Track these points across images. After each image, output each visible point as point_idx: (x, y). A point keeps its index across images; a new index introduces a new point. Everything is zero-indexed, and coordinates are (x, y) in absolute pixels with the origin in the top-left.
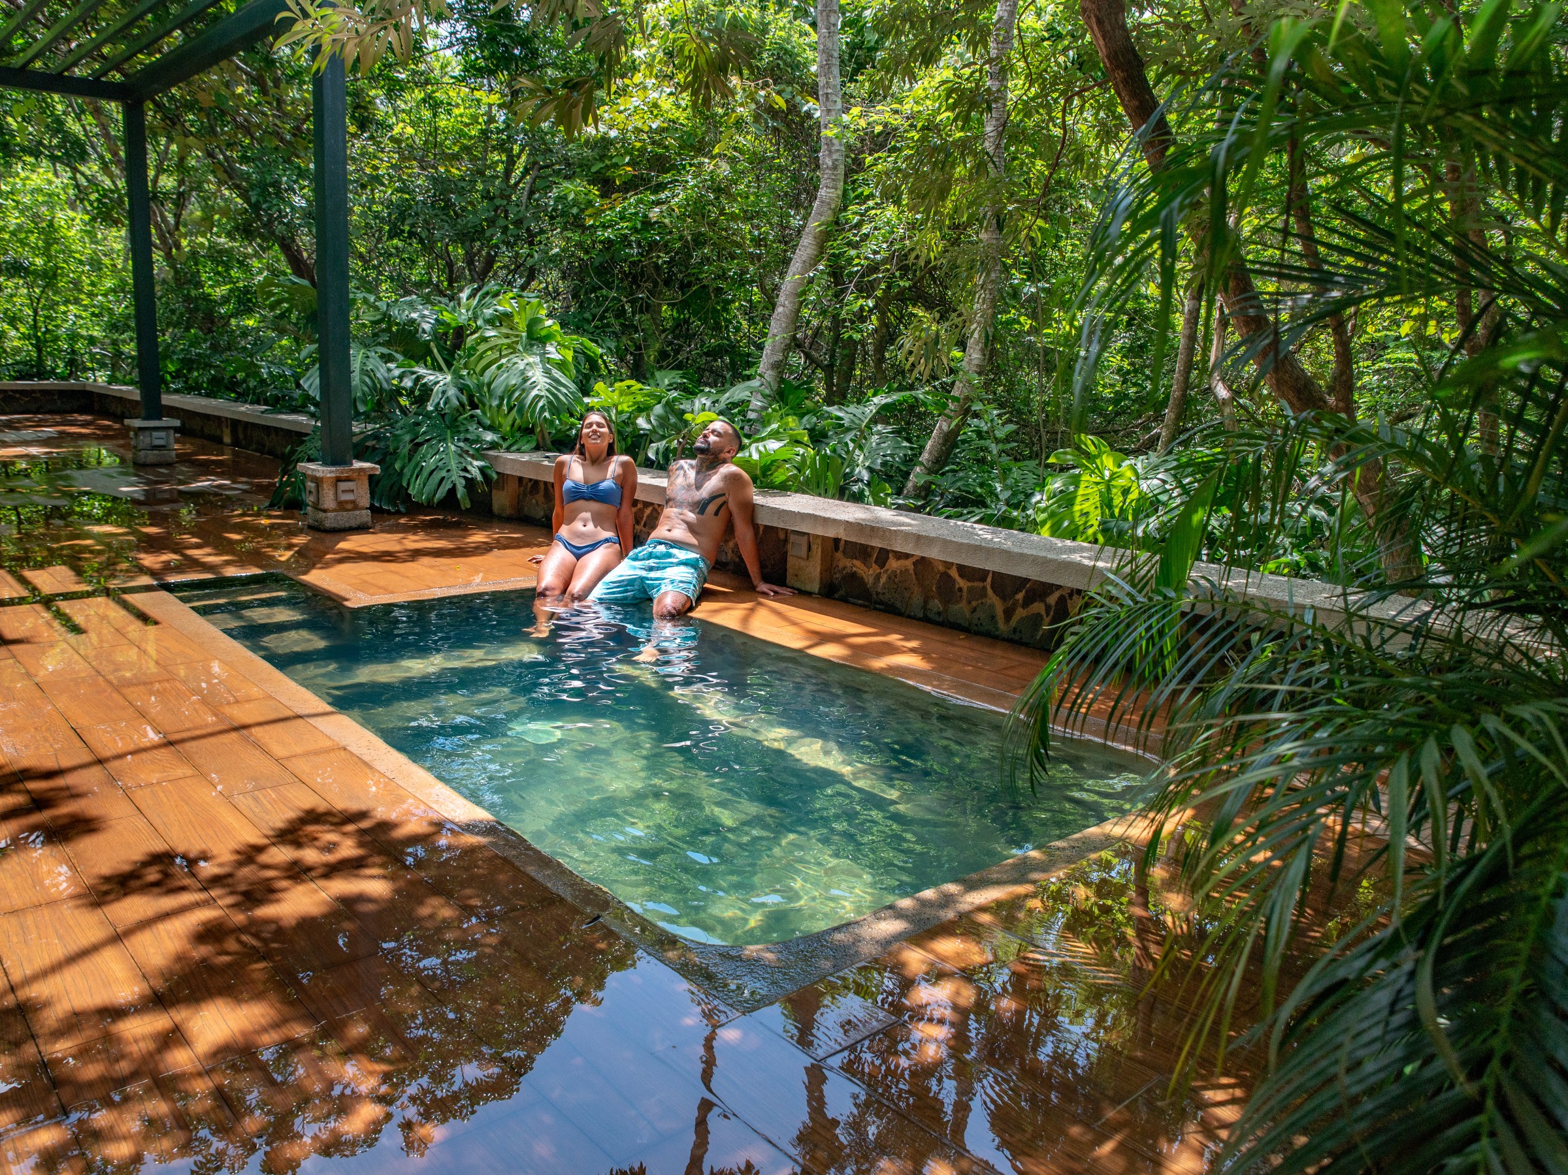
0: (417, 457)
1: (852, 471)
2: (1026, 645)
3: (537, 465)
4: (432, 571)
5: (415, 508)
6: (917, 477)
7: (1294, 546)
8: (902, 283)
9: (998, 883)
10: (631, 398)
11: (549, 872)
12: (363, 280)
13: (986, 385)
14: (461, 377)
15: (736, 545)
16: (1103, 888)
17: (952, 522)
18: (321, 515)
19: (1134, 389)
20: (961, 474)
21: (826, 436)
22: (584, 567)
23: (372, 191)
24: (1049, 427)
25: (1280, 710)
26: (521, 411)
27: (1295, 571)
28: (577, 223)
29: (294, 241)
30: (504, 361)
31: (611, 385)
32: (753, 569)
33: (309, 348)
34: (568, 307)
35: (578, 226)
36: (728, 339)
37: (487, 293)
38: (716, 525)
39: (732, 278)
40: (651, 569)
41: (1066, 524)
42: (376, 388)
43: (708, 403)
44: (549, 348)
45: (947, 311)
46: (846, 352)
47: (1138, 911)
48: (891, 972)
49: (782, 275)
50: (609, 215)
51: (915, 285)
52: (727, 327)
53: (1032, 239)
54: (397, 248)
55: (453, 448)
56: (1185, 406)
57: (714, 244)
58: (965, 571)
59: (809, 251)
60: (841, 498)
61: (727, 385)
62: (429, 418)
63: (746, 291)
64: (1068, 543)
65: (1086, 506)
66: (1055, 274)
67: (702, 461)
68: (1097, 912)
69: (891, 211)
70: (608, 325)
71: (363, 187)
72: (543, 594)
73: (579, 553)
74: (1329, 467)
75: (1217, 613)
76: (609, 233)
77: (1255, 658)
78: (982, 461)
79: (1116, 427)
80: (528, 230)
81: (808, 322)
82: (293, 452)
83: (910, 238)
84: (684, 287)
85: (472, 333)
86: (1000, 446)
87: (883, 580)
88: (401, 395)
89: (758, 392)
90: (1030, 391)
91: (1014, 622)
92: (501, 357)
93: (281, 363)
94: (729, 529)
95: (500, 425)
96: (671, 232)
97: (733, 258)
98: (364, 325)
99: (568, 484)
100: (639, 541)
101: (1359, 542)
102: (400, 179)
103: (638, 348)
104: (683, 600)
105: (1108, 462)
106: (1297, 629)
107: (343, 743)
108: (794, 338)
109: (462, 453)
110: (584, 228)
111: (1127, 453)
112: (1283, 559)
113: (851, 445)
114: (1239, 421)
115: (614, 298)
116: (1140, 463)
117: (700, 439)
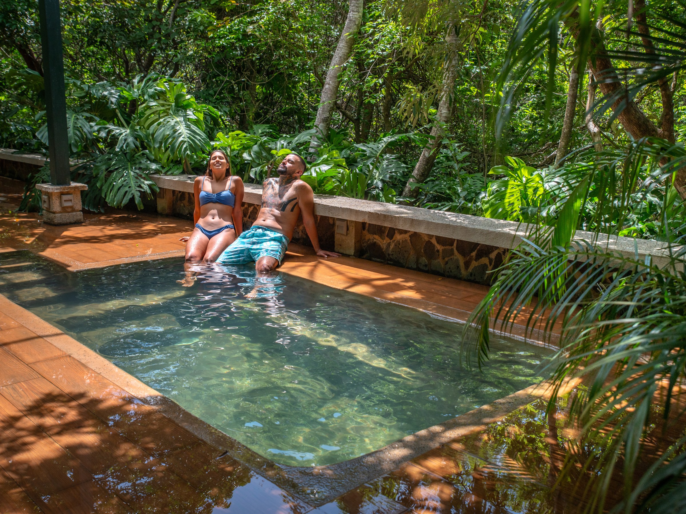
0: (110, 180)
1: (372, 182)
2: (478, 283)
3: (184, 183)
4: (121, 248)
5: (109, 210)
6: (411, 184)
7: (639, 220)
8: (399, 69)
9: (465, 425)
10: (239, 141)
11: (197, 426)
12: (72, 71)
13: (451, 129)
14: (136, 130)
15: (304, 228)
16: (529, 428)
17: (432, 211)
18: (52, 215)
19: (540, 129)
20: (437, 182)
21: (356, 162)
22: (213, 244)
23: (76, 16)
24: (490, 153)
25: (632, 316)
26: (173, 150)
27: (640, 234)
28: (203, 36)
29: (28, 47)
30: (161, 120)
31: (227, 134)
32: (314, 242)
33: (40, 113)
34: (200, 87)
35: (204, 38)
36: (296, 105)
37: (150, 79)
38: (292, 217)
39: (298, 68)
40: (254, 243)
41: (500, 210)
42: (83, 138)
43: (285, 144)
44: (189, 112)
45: (426, 85)
46: (367, 111)
47: (550, 441)
48: (404, 480)
49: (328, 65)
50: (222, 31)
51: (407, 70)
52: (295, 98)
53: (477, 40)
54: (93, 52)
55: (132, 173)
56: (571, 137)
57: (286, 47)
58: (440, 240)
59: (343, 51)
60: (366, 198)
61: (297, 133)
62: (117, 155)
63: (306, 75)
64: (502, 221)
65: (512, 199)
66: (491, 61)
67: (282, 179)
68: (526, 442)
69: (392, 25)
70: (224, 98)
71: (70, 13)
72: (189, 260)
73: (210, 235)
74: (657, 172)
75: (591, 261)
76: (222, 42)
77: (615, 287)
78: (450, 174)
79: (530, 151)
80: (173, 40)
81: (344, 93)
82: (32, 177)
83: (403, 41)
84: (269, 74)
85: (142, 104)
86: (460, 165)
87: (392, 247)
88: (99, 142)
89: (314, 136)
90: (478, 132)
91: (470, 270)
92: (160, 118)
93: (23, 123)
94: (300, 218)
95: (161, 159)
96: (260, 41)
97: (298, 56)
98: (74, 100)
99: (202, 194)
100: (246, 227)
101: (678, 216)
102: (93, 9)
103: (243, 111)
104: (273, 261)
105: (525, 172)
106: (640, 269)
107: (69, 353)
108: (335, 103)
109: (138, 177)
110: (207, 39)
111: (536, 167)
112: (632, 228)
113: (371, 167)
114: (604, 145)
115: (227, 81)
116: (544, 173)
117: (281, 165)
